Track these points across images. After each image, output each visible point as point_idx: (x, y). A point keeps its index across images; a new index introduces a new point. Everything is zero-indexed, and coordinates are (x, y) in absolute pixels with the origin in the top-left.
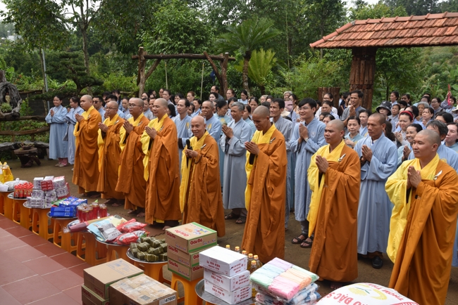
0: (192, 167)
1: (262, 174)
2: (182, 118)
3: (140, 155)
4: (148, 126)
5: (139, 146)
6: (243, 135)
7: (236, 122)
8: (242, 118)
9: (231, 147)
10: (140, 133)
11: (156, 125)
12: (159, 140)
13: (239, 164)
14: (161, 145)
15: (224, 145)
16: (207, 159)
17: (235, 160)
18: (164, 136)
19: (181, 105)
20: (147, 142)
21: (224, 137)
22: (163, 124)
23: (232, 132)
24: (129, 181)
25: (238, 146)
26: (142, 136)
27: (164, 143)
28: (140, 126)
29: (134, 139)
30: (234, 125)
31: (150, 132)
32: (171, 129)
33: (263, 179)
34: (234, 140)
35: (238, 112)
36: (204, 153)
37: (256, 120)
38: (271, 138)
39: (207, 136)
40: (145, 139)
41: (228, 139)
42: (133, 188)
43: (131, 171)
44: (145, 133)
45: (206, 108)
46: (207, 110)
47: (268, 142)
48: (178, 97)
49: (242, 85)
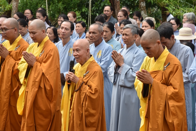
0: (72, 96)
1: (159, 107)
2: (64, 44)
3: (18, 85)
4: (27, 51)
5: (15, 74)
6: (136, 62)
7: (127, 48)
8: (135, 44)
9: (122, 77)
10: (17, 58)
11: (35, 50)
12: (39, 67)
13: (129, 96)
14: (41, 74)
15: (113, 74)
16: (88, 88)
17: (124, 92)
18: (45, 62)
19: (66, 29)
20: (24, 70)
21: (113, 65)
22: (44, 48)
23: (123, 60)
24: (4, 116)
25: (129, 76)
26: (20, 62)
27: (44, 71)
28: (18, 51)
29: (11, 65)
30: (125, 50)
31: (28, 57)
32: (52, 54)
33: (161, 113)
34: (125, 68)
35: (131, 36)
36: (85, 81)
37: (146, 47)
38: (165, 64)
39: (93, 62)
40: (23, 66)
41: (118, 67)
42: (9, 123)
43: (7, 104)
44: (23, 59)
45: (94, 33)
46: (94, 35)
47: (162, 69)
48: (62, 19)
49: (138, 5)
